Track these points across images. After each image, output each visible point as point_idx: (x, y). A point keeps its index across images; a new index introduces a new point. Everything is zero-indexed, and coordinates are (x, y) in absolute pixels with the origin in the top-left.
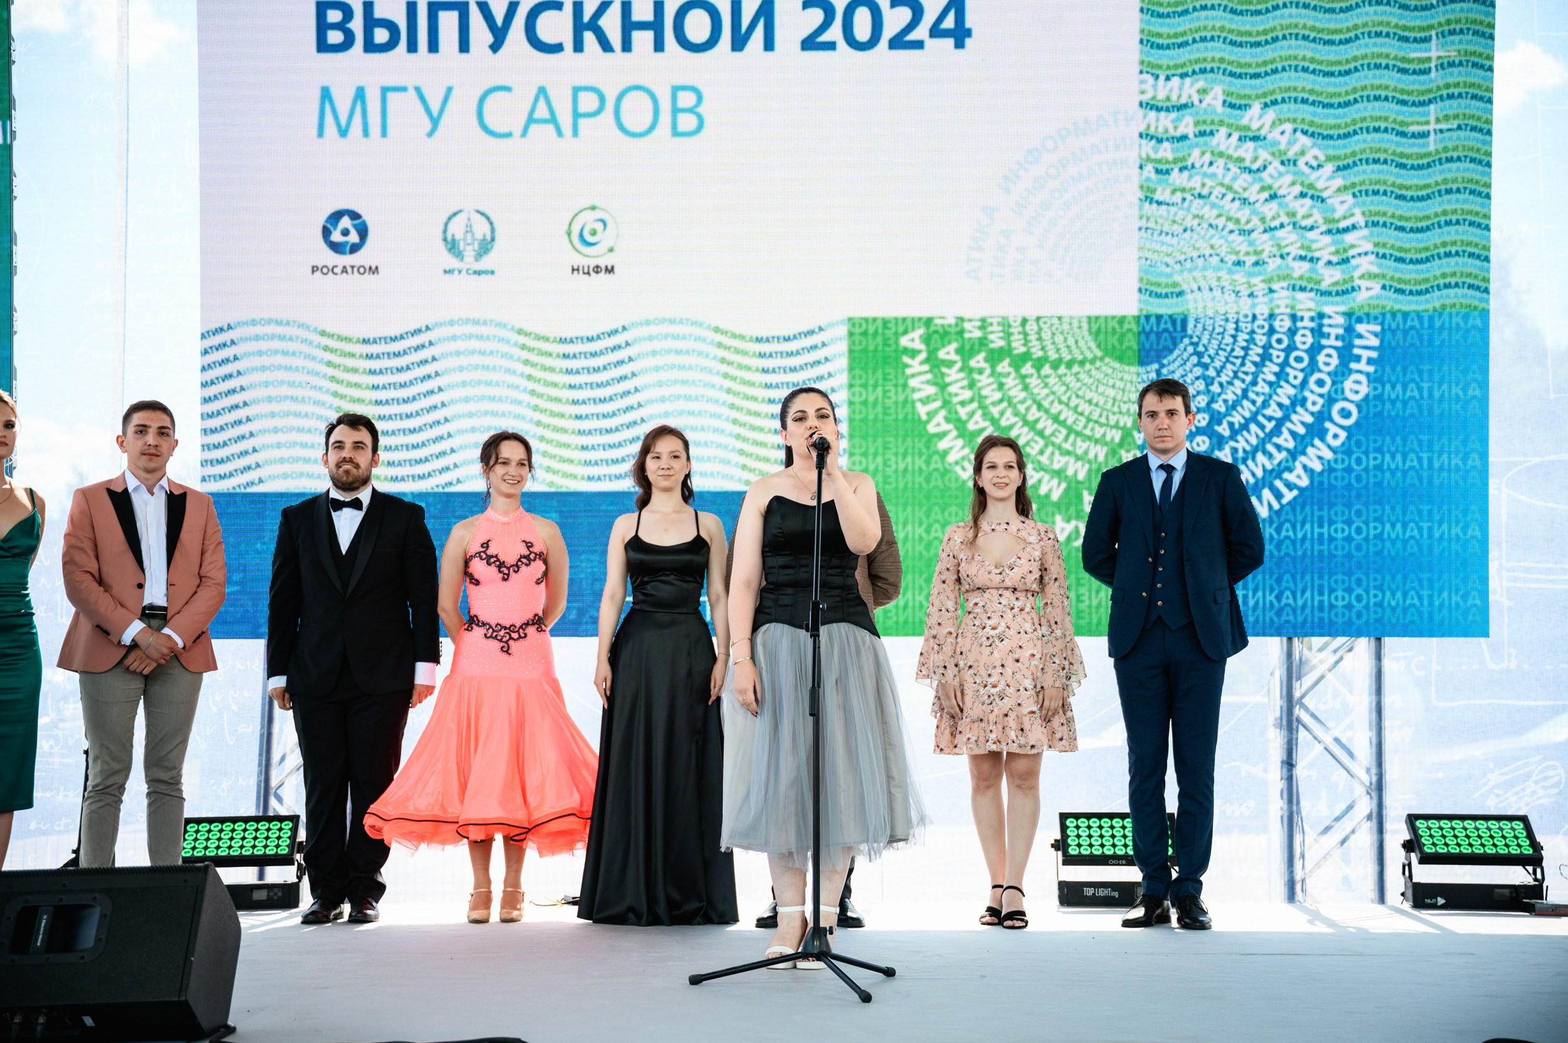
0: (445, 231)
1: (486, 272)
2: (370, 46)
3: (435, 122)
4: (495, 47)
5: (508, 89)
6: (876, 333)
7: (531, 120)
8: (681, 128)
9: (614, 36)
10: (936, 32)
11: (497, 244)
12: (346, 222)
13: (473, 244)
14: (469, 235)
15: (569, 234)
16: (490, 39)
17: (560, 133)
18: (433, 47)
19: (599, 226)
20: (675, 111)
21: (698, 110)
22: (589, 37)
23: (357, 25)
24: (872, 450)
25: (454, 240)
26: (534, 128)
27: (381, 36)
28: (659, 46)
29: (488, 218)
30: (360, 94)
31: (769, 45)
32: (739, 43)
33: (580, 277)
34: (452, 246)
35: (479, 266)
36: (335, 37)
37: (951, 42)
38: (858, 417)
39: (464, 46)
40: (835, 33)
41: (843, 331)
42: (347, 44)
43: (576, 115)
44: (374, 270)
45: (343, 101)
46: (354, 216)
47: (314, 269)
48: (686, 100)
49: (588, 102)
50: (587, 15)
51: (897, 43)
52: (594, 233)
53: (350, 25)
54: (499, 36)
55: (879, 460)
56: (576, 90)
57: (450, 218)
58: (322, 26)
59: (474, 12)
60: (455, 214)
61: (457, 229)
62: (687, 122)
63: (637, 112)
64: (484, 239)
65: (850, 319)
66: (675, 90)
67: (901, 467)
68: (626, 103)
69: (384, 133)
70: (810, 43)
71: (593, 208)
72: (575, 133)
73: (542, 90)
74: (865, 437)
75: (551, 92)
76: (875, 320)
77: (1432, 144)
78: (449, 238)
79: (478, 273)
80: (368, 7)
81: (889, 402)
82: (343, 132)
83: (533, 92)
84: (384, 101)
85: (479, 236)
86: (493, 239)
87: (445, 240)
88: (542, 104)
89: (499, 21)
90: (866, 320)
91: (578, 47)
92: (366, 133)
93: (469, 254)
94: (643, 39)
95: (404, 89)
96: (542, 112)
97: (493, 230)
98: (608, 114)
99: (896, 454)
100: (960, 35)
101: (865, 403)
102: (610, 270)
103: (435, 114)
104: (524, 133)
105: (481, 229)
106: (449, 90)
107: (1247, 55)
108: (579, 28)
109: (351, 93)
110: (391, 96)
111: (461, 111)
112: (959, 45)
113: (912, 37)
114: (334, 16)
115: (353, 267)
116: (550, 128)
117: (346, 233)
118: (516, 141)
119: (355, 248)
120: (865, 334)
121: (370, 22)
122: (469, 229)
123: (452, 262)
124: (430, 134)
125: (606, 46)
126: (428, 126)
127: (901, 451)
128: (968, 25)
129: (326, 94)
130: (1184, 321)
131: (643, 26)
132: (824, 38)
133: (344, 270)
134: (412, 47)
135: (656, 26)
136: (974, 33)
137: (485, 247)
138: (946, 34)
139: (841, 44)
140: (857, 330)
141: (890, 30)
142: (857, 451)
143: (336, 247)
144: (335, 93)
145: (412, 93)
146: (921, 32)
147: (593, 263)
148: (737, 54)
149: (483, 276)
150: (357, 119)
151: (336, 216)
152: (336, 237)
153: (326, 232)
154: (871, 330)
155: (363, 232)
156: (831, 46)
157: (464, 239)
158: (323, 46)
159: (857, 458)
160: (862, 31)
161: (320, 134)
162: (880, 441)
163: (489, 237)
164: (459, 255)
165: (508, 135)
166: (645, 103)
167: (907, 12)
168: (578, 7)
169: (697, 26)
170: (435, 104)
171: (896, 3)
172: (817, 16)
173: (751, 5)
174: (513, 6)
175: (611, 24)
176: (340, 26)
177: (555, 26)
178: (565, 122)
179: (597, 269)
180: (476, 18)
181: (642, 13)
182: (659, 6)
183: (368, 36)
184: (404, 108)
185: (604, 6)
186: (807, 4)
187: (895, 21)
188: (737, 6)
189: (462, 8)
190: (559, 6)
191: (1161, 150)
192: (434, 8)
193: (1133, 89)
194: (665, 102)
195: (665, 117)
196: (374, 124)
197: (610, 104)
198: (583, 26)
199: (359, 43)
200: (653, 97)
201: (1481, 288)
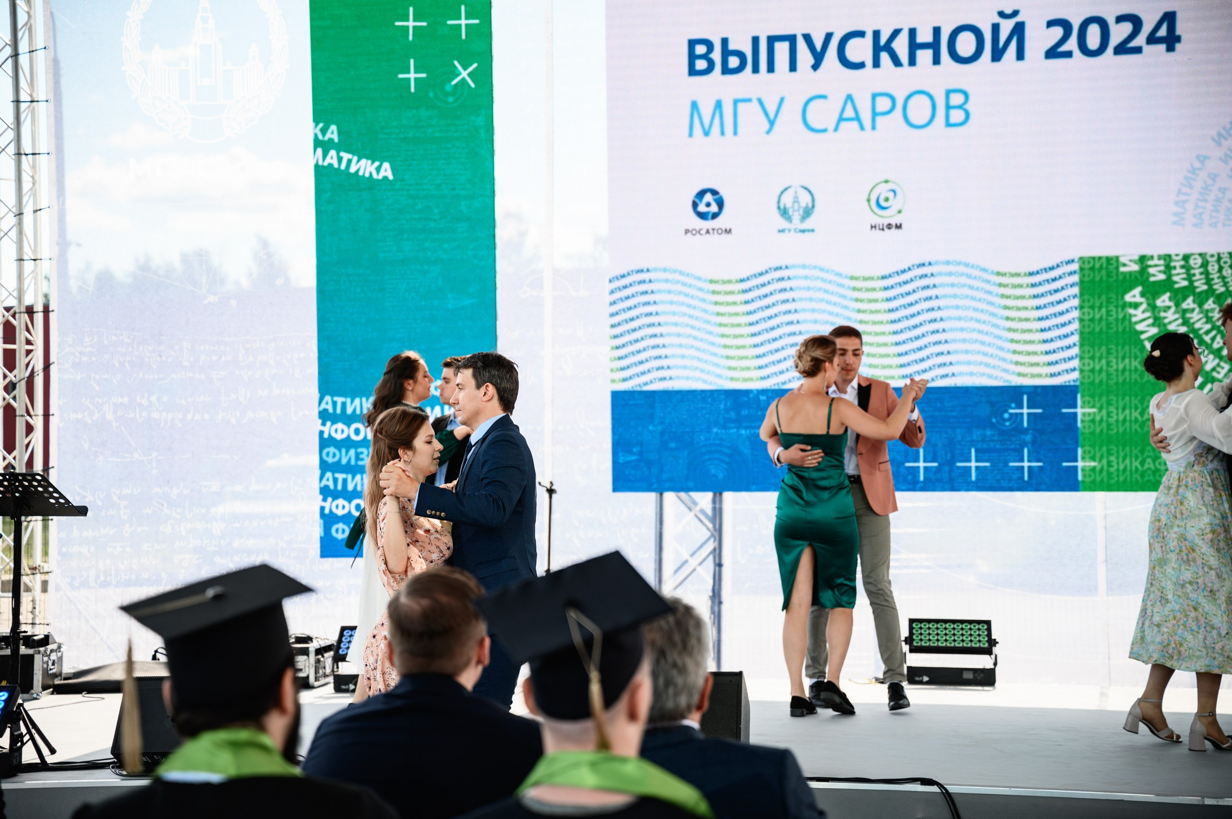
0: (779, 202)
1: (809, 231)
2: (726, 70)
3: (772, 123)
4: (815, 67)
5: (824, 97)
6: (1101, 268)
7: (841, 119)
8: (953, 120)
9: (904, 56)
10: (1152, 39)
11: (816, 210)
12: (708, 197)
13: (798, 210)
14: (796, 204)
15: (869, 201)
16: (812, 61)
17: (862, 128)
18: (771, 69)
19: (891, 195)
20: (948, 107)
21: (967, 106)
22: (884, 57)
23: (716, 56)
24: (1098, 354)
25: (785, 208)
26: (843, 125)
27: (734, 62)
28: (936, 61)
29: (810, 192)
30: (719, 105)
31: (1020, 56)
32: (997, 55)
33: (878, 232)
34: (784, 213)
35: (803, 226)
36: (701, 65)
37: (1163, 47)
38: (1087, 330)
39: (793, 67)
40: (1072, 44)
41: (1075, 267)
42: (710, 70)
43: (875, 114)
44: (728, 231)
45: (706, 110)
46: (714, 192)
47: (687, 231)
48: (956, 99)
49: (883, 104)
50: (883, 41)
51: (1121, 49)
52: (887, 200)
53: (712, 56)
54: (818, 58)
55: (1104, 362)
56: (874, 96)
57: (782, 193)
58: (692, 57)
60: (786, 189)
61: (787, 200)
62: (957, 116)
63: (919, 109)
64: (807, 207)
65: (1081, 258)
67: (1121, 367)
68: (912, 102)
69: (735, 133)
70: (1052, 53)
71: (886, 182)
72: (874, 128)
73: (849, 98)
74: (1092, 345)
75: (854, 96)
76: (1100, 258)
78: (782, 206)
79: (803, 231)
80: (725, 42)
81: (1111, 319)
82: (706, 134)
83: (844, 97)
84: (735, 109)
85: (803, 205)
86: (813, 206)
87: (779, 208)
88: (849, 106)
89: (818, 46)
90: (1094, 258)
91: (876, 64)
92: (722, 133)
93: (796, 217)
94: (925, 56)
95: (749, 100)
96: (849, 113)
97: (813, 200)
98: (898, 112)
99: (1117, 358)
100: (1171, 41)
101: (1092, 320)
102: (899, 227)
103: (772, 116)
104: (836, 129)
105: (805, 199)
106: (782, 100)
108: (877, 49)
109: (712, 104)
110: (741, 106)
111: (790, 115)
112: (1171, 49)
113: (1132, 44)
114: (701, 49)
115: (713, 229)
116: (855, 124)
117: (709, 205)
118: (830, 134)
119: (715, 216)
120: (1092, 269)
121: (726, 52)
122: (796, 200)
123: (783, 224)
124: (768, 132)
125: (897, 62)
126: (767, 126)
127: (1121, 354)
128: (1178, 32)
129: (694, 105)
131: (924, 46)
132: (1064, 48)
133: (708, 232)
134: (756, 70)
135: (934, 45)
136: (1183, 39)
137: (807, 213)
138: (1160, 41)
139: (1077, 52)
140: (1087, 266)
141: (1115, 40)
142: (1087, 355)
143: (702, 216)
144: (701, 105)
145: (755, 103)
146: (1140, 40)
147: (886, 222)
148: (996, 64)
149: (806, 234)
150: (717, 123)
151: (701, 194)
152: (702, 208)
153: (695, 205)
154: (1097, 266)
155: (720, 204)
156: (1069, 54)
157: (793, 207)
158: (693, 71)
159: (1086, 361)
160: (1093, 42)
161: (691, 135)
162: (1104, 349)
163: (810, 205)
164: (789, 219)
165: (825, 130)
166: (925, 101)
167: (1127, 28)
168: (876, 34)
169: (966, 44)
170: (772, 110)
171: (1120, 19)
172: (1058, 32)
173: (1007, 27)
174: (829, 37)
175: (901, 46)
176: (705, 57)
177: (859, 50)
178: (867, 123)
179: (889, 226)
180: (801, 44)
181: (925, 36)
182: (937, 31)
183: (725, 63)
184: (750, 114)
185: (896, 33)
186: (1051, 24)
187: (1119, 32)
188: (996, 28)
189: (791, 39)
190: (861, 34)
192: (772, 39)
194: (940, 101)
195: (941, 113)
196: (728, 126)
197: (900, 104)
198: (882, 47)
199: (718, 66)
200: (931, 98)
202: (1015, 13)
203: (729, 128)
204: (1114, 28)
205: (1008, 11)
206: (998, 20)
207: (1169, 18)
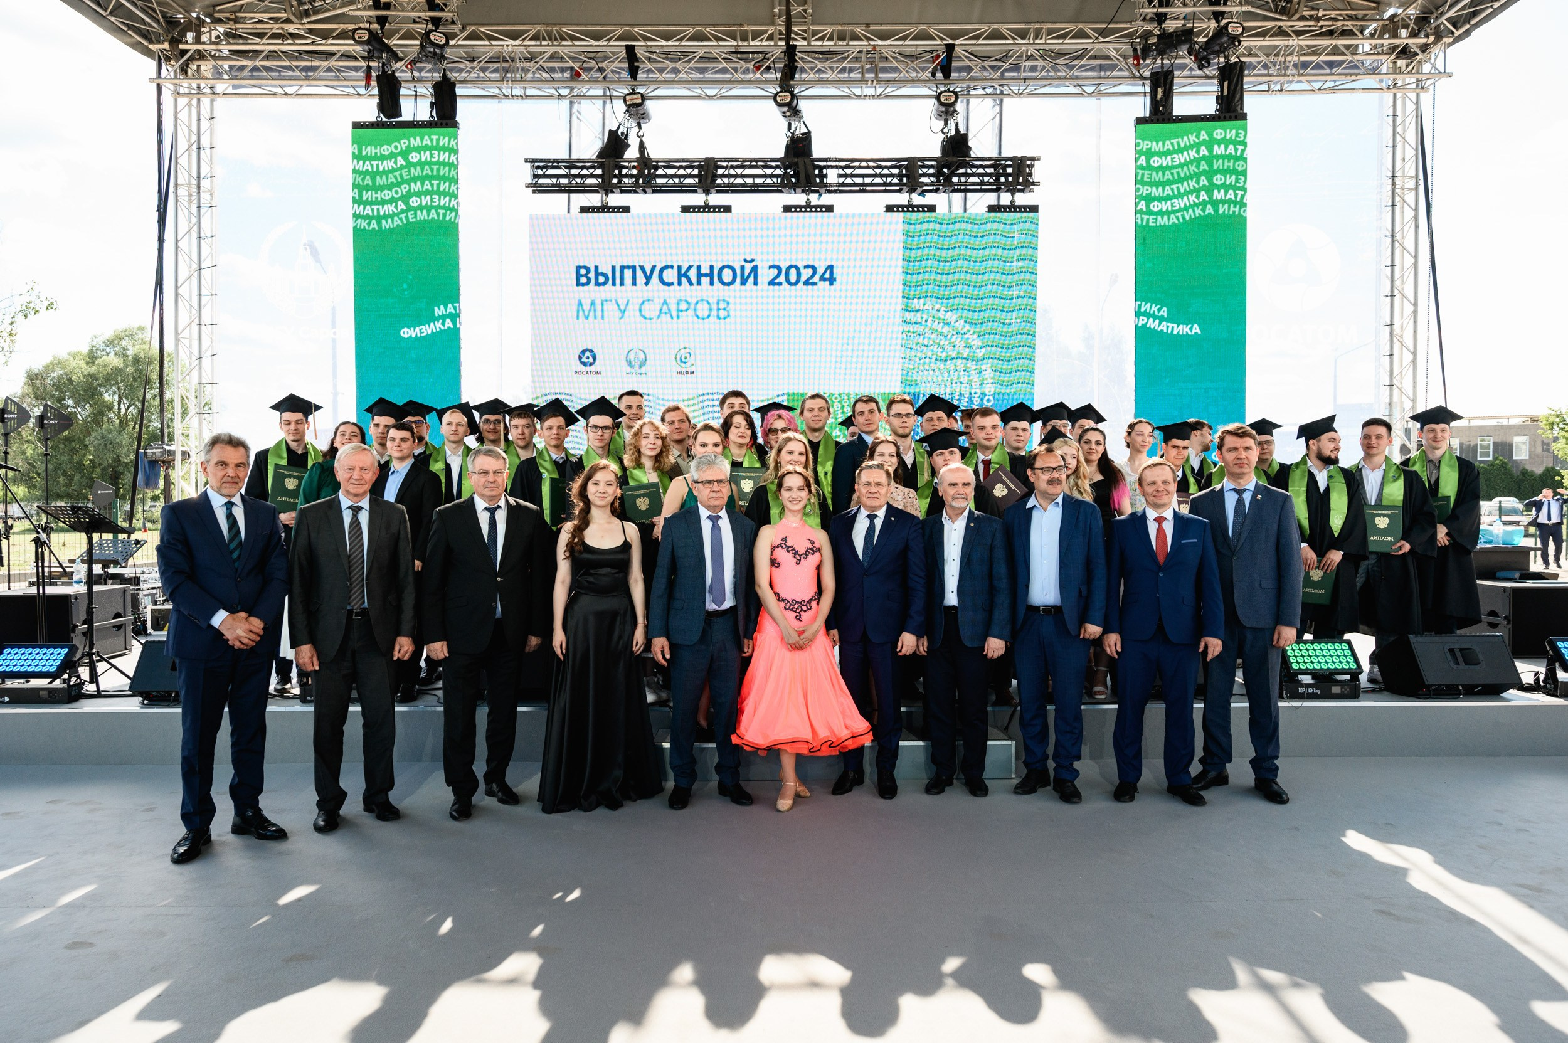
0: (627, 357)
1: (643, 372)
2: (597, 284)
3: (623, 312)
4: (646, 284)
5: (652, 300)
7: (661, 313)
8: (720, 316)
9: (694, 280)
10: (822, 279)
11: (648, 362)
12: (588, 354)
13: (637, 363)
14: (636, 359)
15: (676, 359)
16: (645, 281)
17: (672, 317)
18: (622, 284)
19: (688, 355)
20: (719, 309)
21: (727, 309)
22: (684, 280)
23: (592, 275)
25: (630, 361)
26: (663, 316)
27: (601, 279)
28: (712, 284)
29: (644, 352)
30: (593, 303)
31: (756, 284)
32: (744, 282)
33: (680, 376)
34: (630, 364)
35: (639, 371)
36: (583, 280)
37: (828, 283)
39: (634, 284)
40: (782, 279)
42: (588, 283)
43: (679, 311)
44: (598, 373)
45: (586, 307)
46: (591, 351)
47: (576, 372)
48: (722, 305)
49: (683, 306)
50: (683, 272)
51: (807, 283)
52: (686, 358)
53: (589, 275)
54: (648, 279)
56: (679, 301)
57: (628, 352)
58: (578, 276)
59: (639, 271)
60: (631, 350)
61: (632, 356)
62: (722, 314)
63: (703, 308)
64: (642, 361)
65: (787, 394)
66: (719, 301)
68: (699, 306)
69: (603, 317)
70: (772, 283)
71: (686, 348)
72: (678, 317)
73: (665, 302)
75: (668, 301)
77: (1014, 328)
78: (628, 360)
79: (641, 374)
80: (596, 268)
82: (587, 318)
83: (662, 301)
84: (602, 304)
85: (640, 359)
86: (646, 361)
88: (665, 306)
89: (648, 274)
91: (680, 284)
92: (595, 317)
93: (636, 367)
94: (705, 280)
95: (611, 301)
96: (665, 309)
97: (646, 357)
98: (691, 312)
100: (832, 280)
102: (692, 373)
103: (623, 310)
104: (659, 316)
105: (642, 356)
106: (628, 301)
107: (942, 291)
108: (680, 276)
109: (589, 302)
110: (605, 303)
111: (633, 309)
112: (831, 284)
113: (812, 280)
114: (583, 272)
115: (590, 372)
116: (668, 316)
117: (588, 358)
118: (655, 321)
119: (591, 364)
121: (597, 274)
122: (636, 357)
123: (629, 369)
124: (621, 319)
125: (691, 284)
126: (620, 315)
128: (835, 276)
129: (580, 304)
130: (919, 396)
131: (706, 275)
132: (777, 281)
133: (587, 373)
134: (614, 284)
135: (711, 275)
136: (837, 279)
137: (643, 364)
138: (826, 279)
139: (784, 283)
140: (791, 398)
141: (804, 278)
143: (584, 364)
144: (583, 301)
145: (613, 301)
146: (816, 279)
147: (685, 370)
148: (743, 287)
150: (592, 314)
151: (584, 352)
152: (584, 359)
153: (580, 358)
155: (594, 358)
156: (780, 284)
157: (634, 361)
158: (578, 284)
160: (793, 278)
161: (577, 319)
163: (644, 360)
164: (632, 367)
165: (651, 319)
166: (706, 306)
167: (810, 271)
168: (679, 267)
169: (727, 275)
170: (622, 307)
171: (806, 267)
172: (775, 271)
173: (748, 267)
174: (654, 267)
175: (693, 274)
176: (586, 276)
177: (670, 275)
178: (674, 314)
179: (687, 373)
180: (639, 272)
181: (705, 270)
182: (712, 267)
183: (596, 279)
184: (610, 308)
185: (690, 267)
186: (771, 267)
187: (806, 274)
188: (743, 268)
189: (634, 268)
190: (672, 267)
191: (910, 328)
192: (623, 268)
193: (899, 303)
194: (714, 307)
195: (714, 313)
196: (599, 314)
197: (692, 306)
198: (682, 275)
199: (593, 281)
200: (709, 303)
201: (1031, 384)
202: (752, 261)
203: (599, 316)
204: (802, 270)
205: (749, 259)
206: (743, 263)
207: (831, 267)
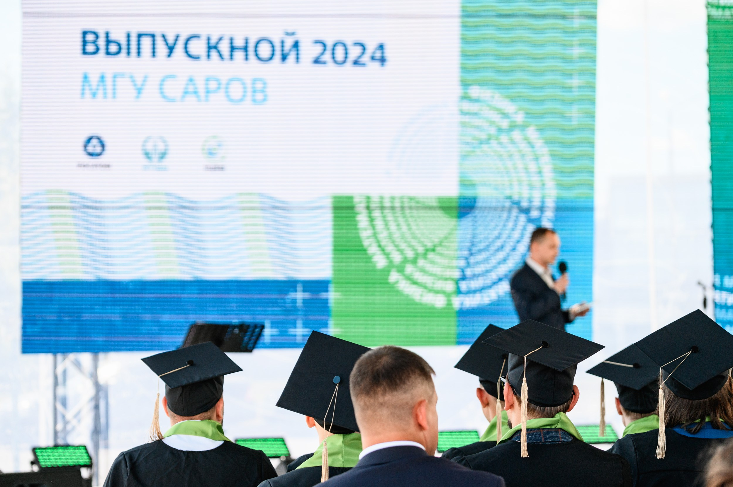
0: (143, 146)
1: (163, 169)
2: (108, 53)
3: (139, 91)
4: (169, 56)
5: (175, 77)
7: (186, 93)
8: (257, 99)
9: (226, 54)
10: (373, 58)
12: (95, 142)
13: (157, 154)
14: (155, 149)
15: (203, 149)
16: (167, 52)
17: (199, 99)
18: (138, 55)
19: (218, 146)
20: (254, 92)
21: (264, 90)
22: (214, 53)
23: (102, 42)
25: (148, 152)
26: (187, 97)
27: (113, 48)
28: (247, 59)
29: (164, 141)
30: (102, 77)
31: (298, 61)
32: (283, 59)
33: (208, 171)
34: (147, 155)
35: (160, 165)
36: (90, 48)
37: (378, 63)
39: (154, 55)
40: (327, 57)
41: (330, 201)
42: (96, 52)
43: (208, 92)
44: (108, 166)
45: (94, 81)
46: (100, 138)
47: (79, 165)
48: (259, 86)
49: (213, 85)
50: (213, 43)
51: (355, 63)
52: (215, 149)
53: (98, 42)
54: (171, 49)
56: (207, 80)
57: (146, 141)
58: (85, 43)
59: (159, 40)
60: (148, 139)
61: (149, 147)
62: (259, 96)
63: (236, 91)
64: (162, 152)
66: (255, 80)
68: (231, 86)
69: (114, 97)
70: (317, 61)
71: (215, 137)
72: (207, 100)
73: (191, 80)
75: (195, 79)
78: (146, 150)
79: (160, 169)
80: (107, 34)
82: (94, 96)
83: (187, 78)
84: (114, 81)
85: (160, 150)
86: (166, 151)
87: (143, 151)
88: (191, 85)
89: (170, 42)
91: (208, 58)
93: (155, 158)
94: (239, 55)
95: (124, 75)
96: (191, 89)
97: (167, 147)
98: (222, 90)
100: (383, 61)
102: (222, 168)
103: (139, 87)
105: (161, 147)
106: (146, 77)
109: (98, 77)
110: (118, 79)
111: (151, 89)
112: (382, 65)
114: (90, 37)
115: (98, 164)
116: (194, 97)
117: (95, 147)
118: (178, 103)
119: (99, 154)
121: (108, 42)
122: (155, 147)
123: (146, 162)
124: (137, 98)
125: (222, 58)
126: (136, 93)
128: (386, 56)
129: (86, 77)
130: (475, 200)
131: (240, 49)
132: (322, 59)
133: (94, 165)
134: (128, 54)
135: (245, 49)
136: (389, 59)
137: (163, 155)
138: (377, 60)
139: (330, 62)
141: (352, 57)
143: (90, 155)
144: (90, 77)
145: (128, 77)
146: (366, 58)
147: (214, 164)
148: (283, 63)
150: (101, 90)
151: (90, 139)
152: (90, 149)
153: (85, 147)
155: (103, 147)
156: (326, 63)
157: (153, 151)
158: (85, 52)
160: (340, 57)
161: (83, 97)
163: (164, 151)
164: (150, 159)
165: (173, 100)
166: (239, 85)
167: (358, 50)
168: (208, 38)
169: (265, 50)
171: (355, 44)
173: (289, 42)
174: (177, 37)
175: (224, 47)
176: (94, 43)
177: (198, 48)
178: (203, 96)
179: (216, 167)
180: (160, 42)
181: (239, 42)
182: (247, 39)
183: (107, 47)
184: (124, 85)
185: (221, 38)
186: (315, 42)
187: (354, 52)
188: (283, 42)
189: (153, 36)
190: (199, 37)
191: (466, 119)
192: (140, 36)
193: (457, 90)
194: (249, 86)
195: (249, 94)
196: (109, 92)
197: (223, 86)
198: (211, 47)
199: (102, 51)
200: (243, 84)
201: (591, 186)
202: (294, 34)
203: (110, 95)
204: (351, 49)
205: (290, 31)
206: (283, 36)
207: (381, 47)
